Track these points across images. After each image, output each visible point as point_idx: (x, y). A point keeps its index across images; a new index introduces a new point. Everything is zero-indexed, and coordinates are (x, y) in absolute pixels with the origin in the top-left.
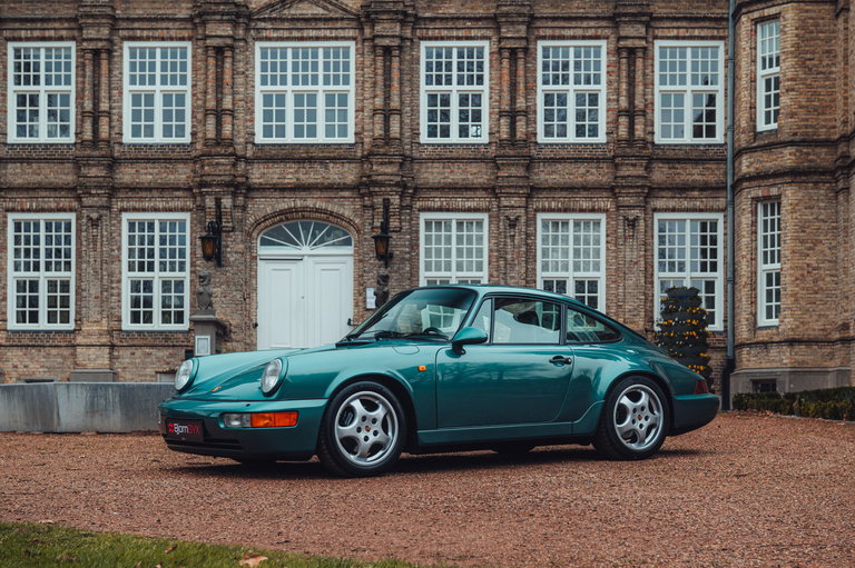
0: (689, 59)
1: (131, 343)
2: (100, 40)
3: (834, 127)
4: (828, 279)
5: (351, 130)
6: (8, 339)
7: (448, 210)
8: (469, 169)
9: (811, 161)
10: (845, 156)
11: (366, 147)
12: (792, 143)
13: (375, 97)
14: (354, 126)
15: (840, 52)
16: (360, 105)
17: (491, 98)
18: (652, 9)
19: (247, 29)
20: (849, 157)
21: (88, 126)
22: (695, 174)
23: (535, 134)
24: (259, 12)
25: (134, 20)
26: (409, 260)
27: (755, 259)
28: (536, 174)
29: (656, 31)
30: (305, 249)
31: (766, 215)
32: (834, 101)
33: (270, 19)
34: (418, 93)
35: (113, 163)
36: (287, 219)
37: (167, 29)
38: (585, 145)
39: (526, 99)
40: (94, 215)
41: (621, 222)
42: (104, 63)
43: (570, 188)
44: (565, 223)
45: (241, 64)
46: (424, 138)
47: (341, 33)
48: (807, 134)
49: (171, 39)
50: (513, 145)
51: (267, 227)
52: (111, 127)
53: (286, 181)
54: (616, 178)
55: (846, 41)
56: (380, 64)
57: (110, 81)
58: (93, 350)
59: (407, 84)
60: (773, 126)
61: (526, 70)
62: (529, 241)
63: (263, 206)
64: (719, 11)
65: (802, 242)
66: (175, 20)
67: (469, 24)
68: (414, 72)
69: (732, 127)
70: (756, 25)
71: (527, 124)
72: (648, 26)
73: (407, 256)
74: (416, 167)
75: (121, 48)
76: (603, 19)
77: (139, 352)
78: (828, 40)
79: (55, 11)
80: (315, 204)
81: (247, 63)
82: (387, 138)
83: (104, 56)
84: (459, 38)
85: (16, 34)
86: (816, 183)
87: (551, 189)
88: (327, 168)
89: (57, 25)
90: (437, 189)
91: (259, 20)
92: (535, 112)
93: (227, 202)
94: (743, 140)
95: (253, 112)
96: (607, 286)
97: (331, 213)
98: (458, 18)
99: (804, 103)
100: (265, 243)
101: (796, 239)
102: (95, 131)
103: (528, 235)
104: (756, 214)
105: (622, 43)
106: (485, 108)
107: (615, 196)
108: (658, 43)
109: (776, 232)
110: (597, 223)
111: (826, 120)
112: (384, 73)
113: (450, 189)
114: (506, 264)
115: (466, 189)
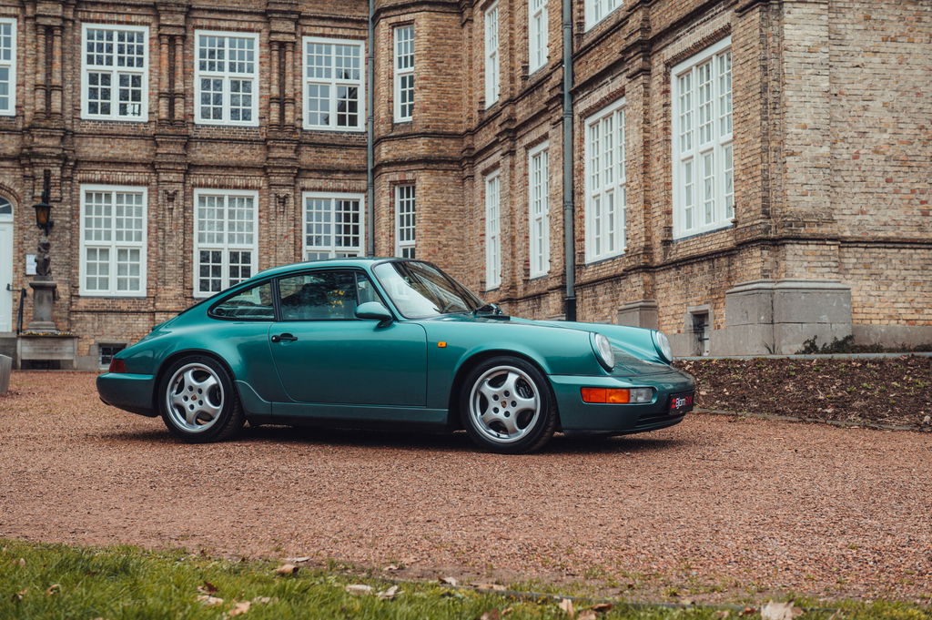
0: (333, 55)
3: (461, 122)
4: (456, 255)
5: (12, 103)
7: (108, 183)
8: (129, 145)
9: (441, 151)
10: (470, 148)
11: (27, 119)
12: (424, 135)
13: (36, 73)
14: (15, 99)
15: (465, 56)
16: (21, 79)
17: (150, 80)
18: (300, 8)
20: (473, 149)
22: (338, 158)
23: (193, 116)
26: (70, 229)
27: (393, 236)
28: (194, 152)
29: (304, 29)
31: (402, 197)
32: (460, 99)
34: (80, 70)
38: (240, 127)
39: (184, 83)
41: (273, 200)
43: (226, 167)
44: (221, 199)
46: (85, 114)
47: (2, 10)
48: (438, 127)
50: (171, 124)
54: (268, 158)
55: (470, 47)
56: (41, 42)
59: (69, 62)
60: (408, 119)
61: (184, 56)
62: (187, 214)
64: (360, 14)
65: (434, 222)
67: (129, 10)
68: (75, 52)
69: (372, 118)
70: (393, 28)
71: (185, 106)
72: (297, 23)
73: (68, 225)
74: (77, 141)
76: (256, 14)
78: (455, 47)
82: (48, 113)
84: (119, 23)
86: (446, 170)
87: (207, 166)
90: (98, 162)
92: (192, 95)
94: (382, 130)
96: (260, 257)
98: (118, 4)
99: (435, 100)
101: (430, 219)
103: (185, 209)
104: (394, 197)
105: (274, 37)
106: (145, 89)
107: (267, 175)
108: (306, 39)
109: (411, 213)
110: (250, 200)
111: (454, 116)
112: (46, 51)
113: (110, 163)
114: (164, 235)
115: (127, 163)
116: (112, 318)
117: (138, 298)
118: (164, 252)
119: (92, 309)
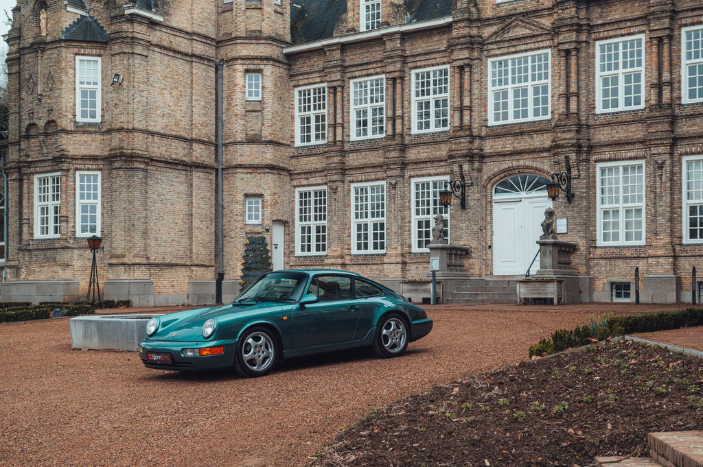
1: (416, 261)
2: (395, 71)
5: (550, 110)
6: (351, 260)
7: (615, 160)
8: (630, 129)
11: (555, 121)
13: (560, 85)
14: (551, 107)
16: (554, 92)
17: (646, 75)
19: (482, 51)
21: (390, 127)
23: (680, 98)
24: (488, 39)
25: (416, 56)
26: (587, 197)
28: (680, 128)
30: (523, 194)
33: (496, 42)
34: (594, 78)
35: (404, 148)
36: (509, 175)
37: (435, 58)
39: (671, 73)
40: (393, 182)
42: (398, 86)
45: (476, 75)
46: (599, 109)
47: (541, 44)
49: (438, 64)
50: (661, 108)
51: (497, 181)
52: (403, 125)
53: (507, 149)
56: (563, 62)
57: (402, 96)
58: (392, 266)
59: (583, 73)
61: (671, 51)
62: (675, 178)
63: (492, 167)
66: (439, 52)
67: (629, 24)
68: (590, 65)
71: (671, 92)
73: (585, 195)
74: (591, 131)
75: (410, 75)
77: (420, 267)
79: (374, 57)
80: (525, 163)
81: (481, 74)
82: (567, 114)
83: (398, 81)
84: (622, 35)
85: (354, 74)
87: (691, 138)
88: (532, 138)
89: (374, 66)
90: (607, 145)
91: (489, 44)
92: (679, 82)
93: (466, 167)
95: (486, 105)
97: (536, 169)
98: (621, 21)
100: (497, 192)
102: (394, 129)
103: (672, 174)
106: (643, 83)
112: (566, 69)
113: (616, 144)
114: (656, 196)
115: (628, 143)
116: (619, 262)
117: (640, 247)
118: (656, 210)
119: (605, 257)
